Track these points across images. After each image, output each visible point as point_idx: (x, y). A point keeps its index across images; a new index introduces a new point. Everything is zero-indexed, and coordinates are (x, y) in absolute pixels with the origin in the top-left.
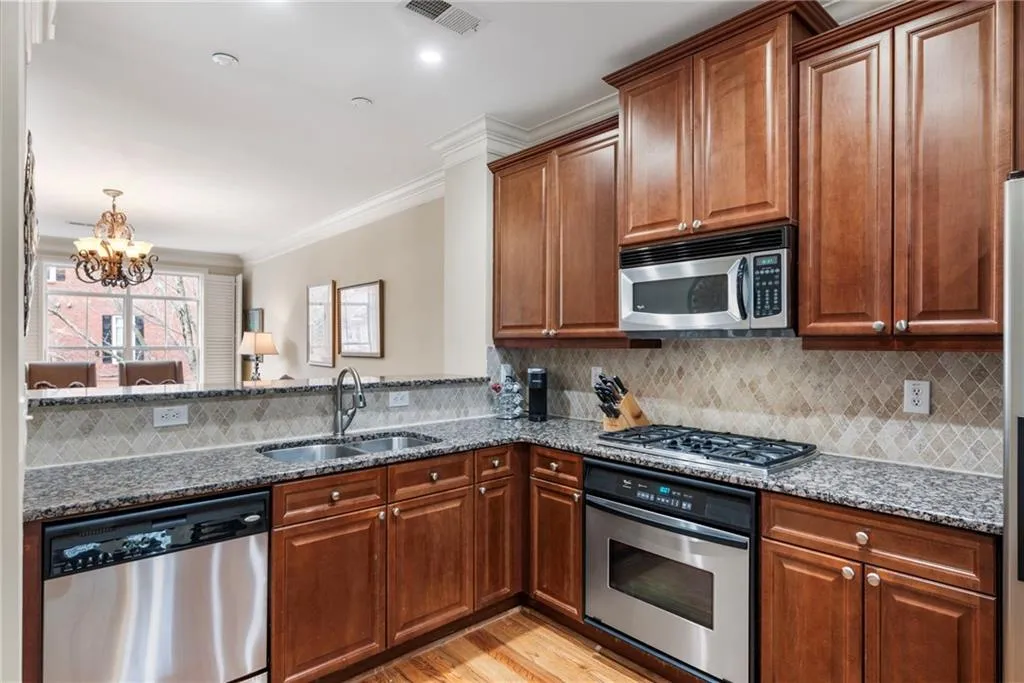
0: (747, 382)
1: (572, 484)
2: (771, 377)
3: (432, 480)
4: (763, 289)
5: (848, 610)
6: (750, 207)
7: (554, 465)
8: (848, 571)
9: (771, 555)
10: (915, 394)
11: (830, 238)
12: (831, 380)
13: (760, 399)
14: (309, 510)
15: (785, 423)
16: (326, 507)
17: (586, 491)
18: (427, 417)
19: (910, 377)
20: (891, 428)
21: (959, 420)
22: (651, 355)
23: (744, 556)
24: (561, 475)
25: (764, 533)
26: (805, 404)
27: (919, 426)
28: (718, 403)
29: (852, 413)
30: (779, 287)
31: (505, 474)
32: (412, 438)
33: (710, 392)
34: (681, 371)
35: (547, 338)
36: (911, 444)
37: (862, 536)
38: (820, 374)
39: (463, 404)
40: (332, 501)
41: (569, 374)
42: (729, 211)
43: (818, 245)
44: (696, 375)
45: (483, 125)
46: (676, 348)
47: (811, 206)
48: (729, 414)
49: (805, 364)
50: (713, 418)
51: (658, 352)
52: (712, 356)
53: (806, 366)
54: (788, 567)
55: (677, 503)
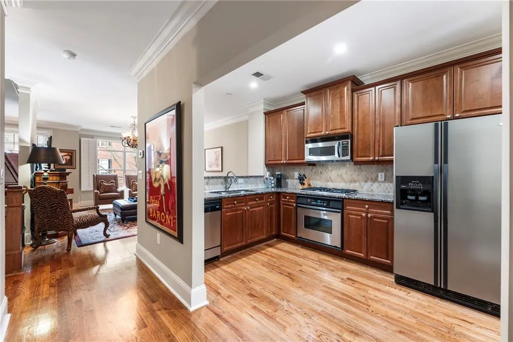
0: (340, 174)
1: (293, 202)
2: (346, 173)
3: (256, 201)
4: (344, 150)
5: (364, 224)
6: (341, 129)
7: (288, 197)
8: (364, 215)
9: (346, 214)
10: (381, 176)
11: (360, 137)
12: (361, 173)
13: (343, 179)
14: (230, 206)
15: (349, 185)
16: (233, 206)
17: (297, 203)
18: (248, 187)
19: (380, 172)
20: (376, 185)
21: (391, 182)
22: (313, 168)
23: (339, 215)
24: (290, 200)
25: (344, 209)
26: (355, 180)
27: (382, 184)
28: (332, 181)
29: (366, 181)
30: (348, 149)
31: (273, 201)
32: (247, 191)
33: (329, 178)
34: (321, 172)
35: (283, 163)
36: (380, 189)
37: (367, 206)
38: (358, 172)
39: (257, 183)
40: (234, 204)
41: (288, 174)
42: (335, 130)
43: (358, 139)
44: (325, 173)
45: (263, 101)
46: (320, 166)
47: (356, 129)
48: (335, 184)
50: (331, 185)
51: (314, 167)
52: (330, 168)
53: (355, 170)
54: (350, 216)
55: (323, 204)
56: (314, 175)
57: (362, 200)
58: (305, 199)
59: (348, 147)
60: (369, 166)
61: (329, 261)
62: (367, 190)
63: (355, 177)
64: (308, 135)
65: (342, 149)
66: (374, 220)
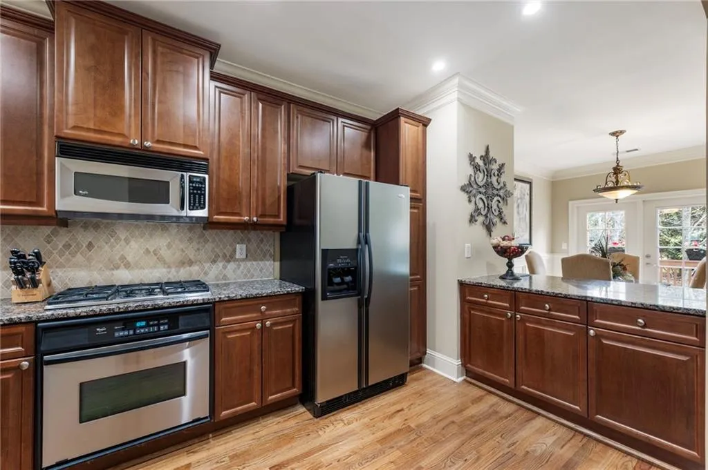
0: (151, 249)
2: (169, 246)
8: (258, 326)
9: (220, 335)
10: (241, 250)
12: (204, 246)
13: (161, 260)
17: (40, 354)
19: (238, 243)
20: (231, 266)
21: (255, 260)
23: (205, 342)
25: (217, 324)
26: (190, 260)
27: (242, 264)
28: (128, 266)
29: (214, 262)
30: (204, 195)
33: (120, 259)
34: (90, 245)
36: (239, 272)
37: (263, 308)
38: (199, 243)
44: (107, 247)
49: (190, 238)
50: (123, 276)
51: (63, 230)
52: (122, 234)
53: (190, 239)
54: (229, 337)
55: (156, 329)
56: (61, 254)
57: (256, 298)
58: (86, 330)
59: (205, 191)
60: (218, 231)
62: (217, 278)
63: (191, 254)
64: (68, 132)
65: (190, 194)
66: (274, 328)
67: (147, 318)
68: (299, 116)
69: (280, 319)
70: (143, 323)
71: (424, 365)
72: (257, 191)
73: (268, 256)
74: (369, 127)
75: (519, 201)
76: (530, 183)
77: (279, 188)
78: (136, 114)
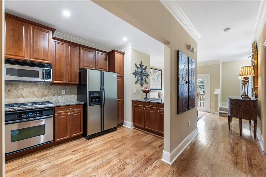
0: (31, 92)
2: (38, 91)
6: (44, 60)
8: (69, 114)
9: (57, 117)
10: (63, 92)
12: (50, 91)
13: (35, 95)
15: (41, 99)
19: (62, 90)
20: (60, 97)
21: (68, 95)
25: (55, 113)
26: (45, 95)
27: (64, 96)
28: (23, 97)
29: (54, 95)
33: (20, 95)
36: (63, 99)
38: (48, 90)
42: (39, 59)
44: (15, 91)
48: (26, 99)
49: (45, 88)
52: (21, 87)
54: (59, 117)
55: (35, 115)
57: (68, 105)
58: (12, 115)
59: (51, 74)
60: (55, 86)
61: (46, 154)
62: (55, 101)
63: (46, 93)
65: (46, 74)
66: (74, 115)
67: (33, 112)
68: (83, 50)
69: (76, 112)
70: (31, 113)
71: (123, 125)
72: (69, 73)
73: (73, 94)
74: (106, 54)
75: (158, 76)
76: (161, 71)
77: (76, 72)
78: (27, 50)
